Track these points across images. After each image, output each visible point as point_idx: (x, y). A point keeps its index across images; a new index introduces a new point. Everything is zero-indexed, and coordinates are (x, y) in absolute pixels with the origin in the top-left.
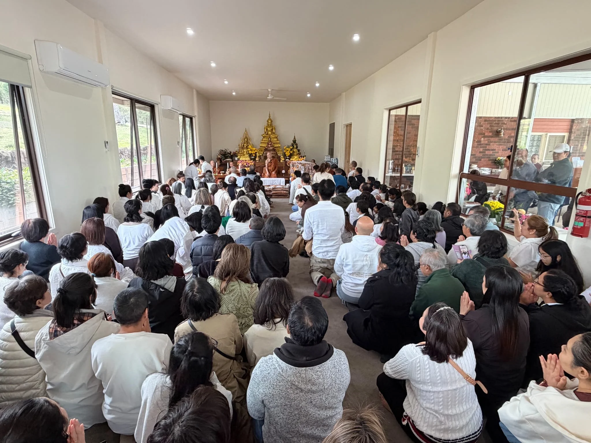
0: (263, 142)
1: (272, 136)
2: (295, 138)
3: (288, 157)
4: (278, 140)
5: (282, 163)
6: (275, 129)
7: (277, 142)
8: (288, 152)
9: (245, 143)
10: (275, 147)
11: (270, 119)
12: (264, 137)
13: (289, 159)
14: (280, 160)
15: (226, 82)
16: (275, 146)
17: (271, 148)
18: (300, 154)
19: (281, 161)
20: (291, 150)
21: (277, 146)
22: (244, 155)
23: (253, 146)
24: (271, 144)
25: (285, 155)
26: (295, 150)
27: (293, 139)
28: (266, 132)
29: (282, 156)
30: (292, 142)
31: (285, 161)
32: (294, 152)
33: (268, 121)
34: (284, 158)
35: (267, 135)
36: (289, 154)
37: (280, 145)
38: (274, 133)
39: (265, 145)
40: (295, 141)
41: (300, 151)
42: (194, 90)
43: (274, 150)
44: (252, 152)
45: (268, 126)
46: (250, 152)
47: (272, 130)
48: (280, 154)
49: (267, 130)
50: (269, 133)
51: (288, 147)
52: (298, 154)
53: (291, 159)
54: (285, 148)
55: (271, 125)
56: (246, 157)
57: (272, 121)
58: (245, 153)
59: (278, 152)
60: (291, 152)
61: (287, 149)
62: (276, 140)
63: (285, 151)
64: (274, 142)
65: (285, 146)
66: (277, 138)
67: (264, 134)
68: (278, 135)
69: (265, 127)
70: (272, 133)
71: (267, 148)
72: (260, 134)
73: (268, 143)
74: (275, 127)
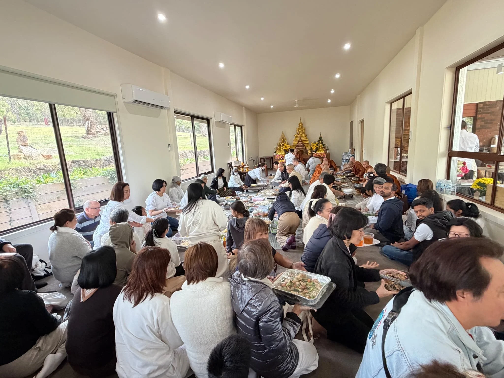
1: (302, 135)
2: (321, 136)
3: (314, 151)
4: (307, 138)
7: (306, 140)
8: (315, 146)
9: (282, 142)
10: (305, 144)
11: (301, 123)
12: (296, 137)
13: (316, 152)
14: (307, 154)
15: (262, 99)
17: (301, 144)
18: (324, 148)
19: (309, 154)
20: (317, 145)
21: (306, 142)
22: (281, 151)
23: (288, 144)
24: (301, 141)
25: (312, 150)
26: (320, 145)
27: (319, 136)
28: (298, 133)
29: (309, 150)
30: (319, 139)
31: (311, 153)
32: (320, 146)
33: (299, 125)
35: (298, 135)
36: (315, 148)
37: (308, 142)
38: (304, 133)
39: (296, 143)
40: (321, 138)
41: (325, 146)
42: (244, 108)
43: (303, 146)
44: (287, 149)
45: (300, 128)
46: (285, 148)
47: (303, 131)
48: (308, 148)
49: (298, 131)
50: (300, 133)
51: (315, 143)
52: (323, 148)
53: (317, 152)
54: (312, 144)
55: (302, 127)
57: (302, 124)
59: (307, 147)
60: (317, 147)
61: (314, 144)
62: (305, 138)
63: (313, 146)
64: (304, 140)
65: (312, 142)
66: (306, 136)
67: (296, 134)
68: (307, 134)
69: (297, 129)
70: (302, 133)
71: (298, 145)
72: (294, 135)
73: (298, 141)
74: (305, 128)
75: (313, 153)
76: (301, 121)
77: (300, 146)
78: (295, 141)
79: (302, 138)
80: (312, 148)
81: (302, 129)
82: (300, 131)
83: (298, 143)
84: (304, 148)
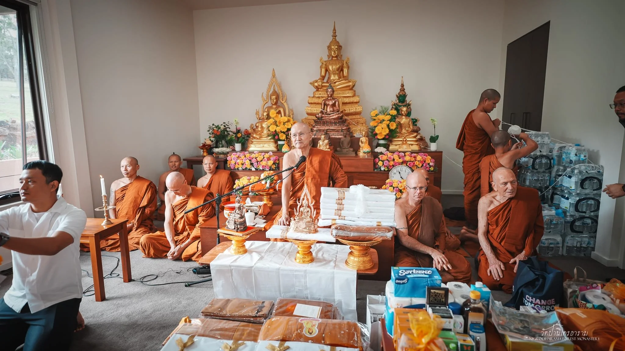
0: (316, 100)
1: (339, 85)
3: (382, 142)
6: (348, 68)
7: (352, 100)
8: (384, 125)
10: (348, 115)
11: (335, 41)
12: (318, 89)
14: (356, 149)
16: (347, 111)
20: (393, 118)
24: (334, 105)
25: (372, 135)
26: (404, 120)
28: (323, 77)
29: (364, 139)
32: (400, 125)
33: (329, 48)
35: (327, 82)
36: (387, 131)
37: (358, 109)
38: (346, 78)
39: (317, 110)
43: (341, 120)
46: (273, 128)
47: (341, 70)
48: (360, 132)
49: (326, 70)
50: (332, 77)
51: (384, 112)
52: (414, 131)
53: (392, 148)
54: (373, 114)
55: (338, 57)
56: (265, 142)
58: (265, 132)
60: (393, 126)
61: (381, 117)
62: (348, 95)
63: (375, 125)
64: (343, 101)
65: (374, 110)
66: (352, 88)
67: (319, 81)
68: (356, 82)
69: (323, 63)
70: (340, 78)
71: (322, 117)
72: (310, 82)
73: (324, 102)
74: (348, 62)
75: (379, 150)
76: (335, 36)
77: (330, 123)
78: (314, 102)
79: (337, 94)
80: (374, 130)
81: (340, 64)
82: (332, 70)
83: (322, 112)
84: (343, 129)
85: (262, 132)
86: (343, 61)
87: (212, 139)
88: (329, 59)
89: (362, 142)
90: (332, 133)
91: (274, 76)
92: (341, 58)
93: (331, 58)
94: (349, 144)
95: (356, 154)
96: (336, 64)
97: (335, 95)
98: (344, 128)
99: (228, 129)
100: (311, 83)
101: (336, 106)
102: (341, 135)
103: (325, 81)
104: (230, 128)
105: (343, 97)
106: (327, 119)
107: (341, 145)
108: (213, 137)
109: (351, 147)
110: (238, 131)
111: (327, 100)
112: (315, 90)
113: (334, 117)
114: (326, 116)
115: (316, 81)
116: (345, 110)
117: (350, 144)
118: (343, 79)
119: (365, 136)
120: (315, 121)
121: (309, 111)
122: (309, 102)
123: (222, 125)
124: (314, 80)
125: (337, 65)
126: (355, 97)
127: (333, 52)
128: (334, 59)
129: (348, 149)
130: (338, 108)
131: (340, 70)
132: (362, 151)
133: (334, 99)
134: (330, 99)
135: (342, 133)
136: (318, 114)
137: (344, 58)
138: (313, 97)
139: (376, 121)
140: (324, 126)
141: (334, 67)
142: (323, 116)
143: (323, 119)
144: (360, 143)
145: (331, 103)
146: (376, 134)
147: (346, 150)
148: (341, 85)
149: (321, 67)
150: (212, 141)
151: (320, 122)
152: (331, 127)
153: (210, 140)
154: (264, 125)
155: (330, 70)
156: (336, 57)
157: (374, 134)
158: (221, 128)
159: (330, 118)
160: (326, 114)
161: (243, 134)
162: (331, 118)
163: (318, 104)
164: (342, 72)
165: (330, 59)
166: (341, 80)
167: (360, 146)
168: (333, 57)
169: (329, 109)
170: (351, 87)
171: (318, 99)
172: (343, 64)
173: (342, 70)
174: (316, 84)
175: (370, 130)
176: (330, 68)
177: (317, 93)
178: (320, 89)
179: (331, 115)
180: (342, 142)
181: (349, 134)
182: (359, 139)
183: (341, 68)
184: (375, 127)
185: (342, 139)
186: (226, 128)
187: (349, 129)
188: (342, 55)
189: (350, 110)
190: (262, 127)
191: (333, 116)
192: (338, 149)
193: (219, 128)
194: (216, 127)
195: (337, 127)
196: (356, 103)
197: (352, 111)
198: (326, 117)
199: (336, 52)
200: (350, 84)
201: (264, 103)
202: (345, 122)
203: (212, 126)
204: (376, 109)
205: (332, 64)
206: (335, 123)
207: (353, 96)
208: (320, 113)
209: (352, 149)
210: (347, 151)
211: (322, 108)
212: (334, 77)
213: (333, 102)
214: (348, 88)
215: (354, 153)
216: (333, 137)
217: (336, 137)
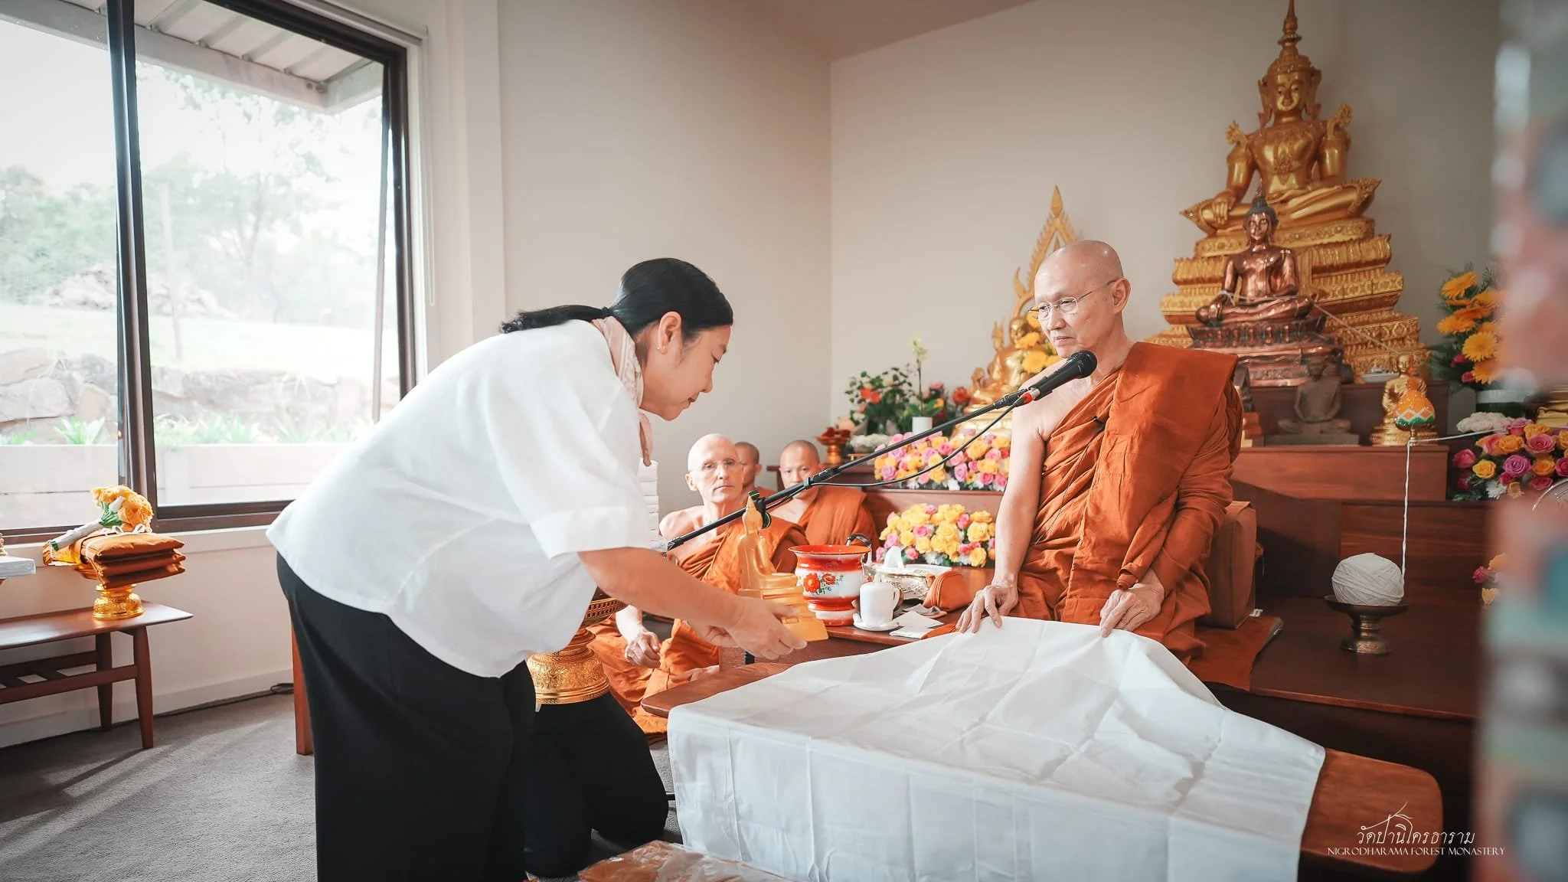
0: (1206, 270)
3: (1495, 398)
4: (1368, 235)
5: (1400, 450)
6: (1346, 144)
7: (1353, 254)
10: (1335, 307)
12: (1212, 229)
16: (1335, 296)
17: (1276, 309)
19: (1390, 438)
24: (1274, 271)
25: (1446, 373)
28: (1239, 190)
29: (1399, 384)
31: (1440, 424)
34: (1435, 394)
37: (1385, 283)
47: (1313, 155)
49: (1253, 167)
50: (1275, 185)
54: (1453, 288)
59: (1355, 357)
62: (1338, 238)
63: (1465, 325)
64: (1316, 262)
65: (1458, 275)
66: (1357, 212)
67: (1219, 200)
68: (1376, 184)
69: (1239, 143)
70: (1305, 182)
71: (1221, 317)
72: (1182, 209)
73: (1234, 265)
74: (1346, 124)
75: (1478, 422)
76: (1291, 40)
77: (1257, 336)
78: (1197, 275)
79: (1292, 239)
80: (1459, 351)
81: (1310, 135)
82: (1275, 157)
83: (1223, 301)
84: (1311, 355)
85: (1004, 384)
86: (1325, 123)
87: (859, 416)
88: (1263, 125)
89: (1394, 397)
90: (1260, 370)
91: (1057, 211)
92: (1315, 117)
93: (1273, 119)
94: (1332, 406)
95: (1365, 441)
96: (1292, 137)
97: (1284, 239)
98: (1314, 351)
99: (905, 388)
100: (1186, 213)
101: (1282, 276)
102: (1301, 375)
103: (1248, 198)
104: (910, 384)
105: (1315, 245)
106: (1243, 322)
107: (1298, 411)
108: (862, 412)
109: (1340, 415)
110: (937, 393)
111: (1249, 255)
112: (1204, 235)
113: (1272, 313)
114: (1239, 310)
115: (1208, 205)
116: (1324, 294)
117: (1337, 407)
118: (1318, 184)
119: (1406, 373)
120: (1195, 334)
121: (1177, 310)
122: (1179, 277)
123: (886, 373)
124: (1201, 199)
125: (1296, 139)
126: (1372, 241)
127: (1281, 99)
128: (1284, 120)
129: (1326, 425)
130: (1292, 282)
131: (1308, 156)
132: (1392, 429)
133: (1272, 250)
134: (1259, 252)
135: (1304, 369)
136: (1207, 308)
137: (1330, 114)
138: (1195, 259)
139: (1468, 308)
140: (1230, 346)
141: (1284, 148)
142: (1230, 311)
143: (1227, 324)
144: (1386, 401)
145: (1260, 264)
146: (1468, 365)
147: (1317, 427)
148: (1307, 206)
149: (1231, 159)
150: (857, 423)
151: (1215, 335)
152: (1257, 349)
153: (852, 419)
154: (1011, 362)
155: (1265, 162)
156: (1296, 112)
157: (1458, 364)
158: (884, 383)
159: (1257, 317)
160: (1237, 305)
161: (951, 402)
162: (1261, 316)
163: (1212, 280)
164: (1316, 163)
165: (1270, 124)
166: (1310, 188)
167: (1384, 413)
168: (1280, 114)
169: (1255, 285)
170: (1351, 209)
171: (1212, 262)
172: (1325, 134)
173: (1318, 157)
174: (1208, 215)
175: (1435, 353)
176: (1269, 154)
177: (1211, 242)
178: (1225, 227)
179: (1260, 307)
180: (1303, 399)
181: (1337, 373)
182: (1380, 387)
183: (1312, 147)
184: (1462, 337)
185: (1300, 389)
186: (901, 384)
187: (1335, 352)
188: (1319, 106)
189: (1344, 294)
190: (1005, 370)
191: (1269, 309)
192: (1283, 423)
193: (881, 386)
194: (872, 382)
195: (1282, 346)
196: (1375, 263)
197: (1357, 294)
198: (1240, 317)
199: (1295, 96)
200: (1352, 196)
201: (1022, 300)
202: (1320, 329)
203: (859, 378)
204: (1469, 268)
205: (1275, 141)
206: (1276, 336)
207: (1360, 241)
208: (1215, 302)
209: (1344, 424)
210: (1322, 432)
211: (1227, 286)
212: (1283, 182)
213: (1272, 260)
214: (1340, 214)
215: (1356, 437)
216: (1264, 383)
217: (1281, 382)
